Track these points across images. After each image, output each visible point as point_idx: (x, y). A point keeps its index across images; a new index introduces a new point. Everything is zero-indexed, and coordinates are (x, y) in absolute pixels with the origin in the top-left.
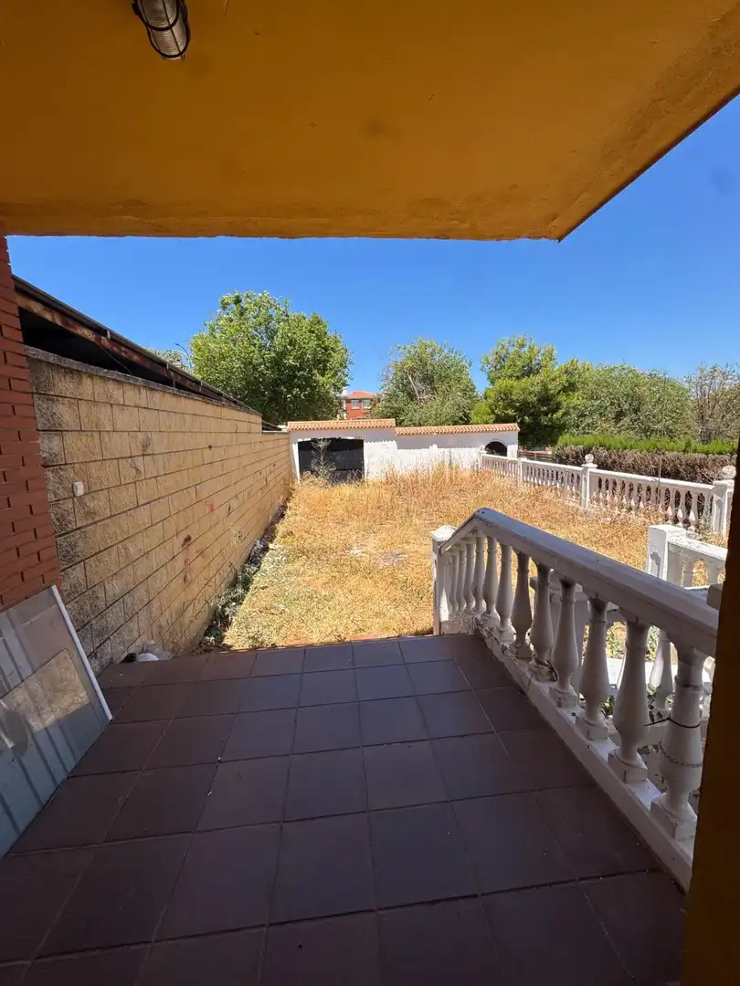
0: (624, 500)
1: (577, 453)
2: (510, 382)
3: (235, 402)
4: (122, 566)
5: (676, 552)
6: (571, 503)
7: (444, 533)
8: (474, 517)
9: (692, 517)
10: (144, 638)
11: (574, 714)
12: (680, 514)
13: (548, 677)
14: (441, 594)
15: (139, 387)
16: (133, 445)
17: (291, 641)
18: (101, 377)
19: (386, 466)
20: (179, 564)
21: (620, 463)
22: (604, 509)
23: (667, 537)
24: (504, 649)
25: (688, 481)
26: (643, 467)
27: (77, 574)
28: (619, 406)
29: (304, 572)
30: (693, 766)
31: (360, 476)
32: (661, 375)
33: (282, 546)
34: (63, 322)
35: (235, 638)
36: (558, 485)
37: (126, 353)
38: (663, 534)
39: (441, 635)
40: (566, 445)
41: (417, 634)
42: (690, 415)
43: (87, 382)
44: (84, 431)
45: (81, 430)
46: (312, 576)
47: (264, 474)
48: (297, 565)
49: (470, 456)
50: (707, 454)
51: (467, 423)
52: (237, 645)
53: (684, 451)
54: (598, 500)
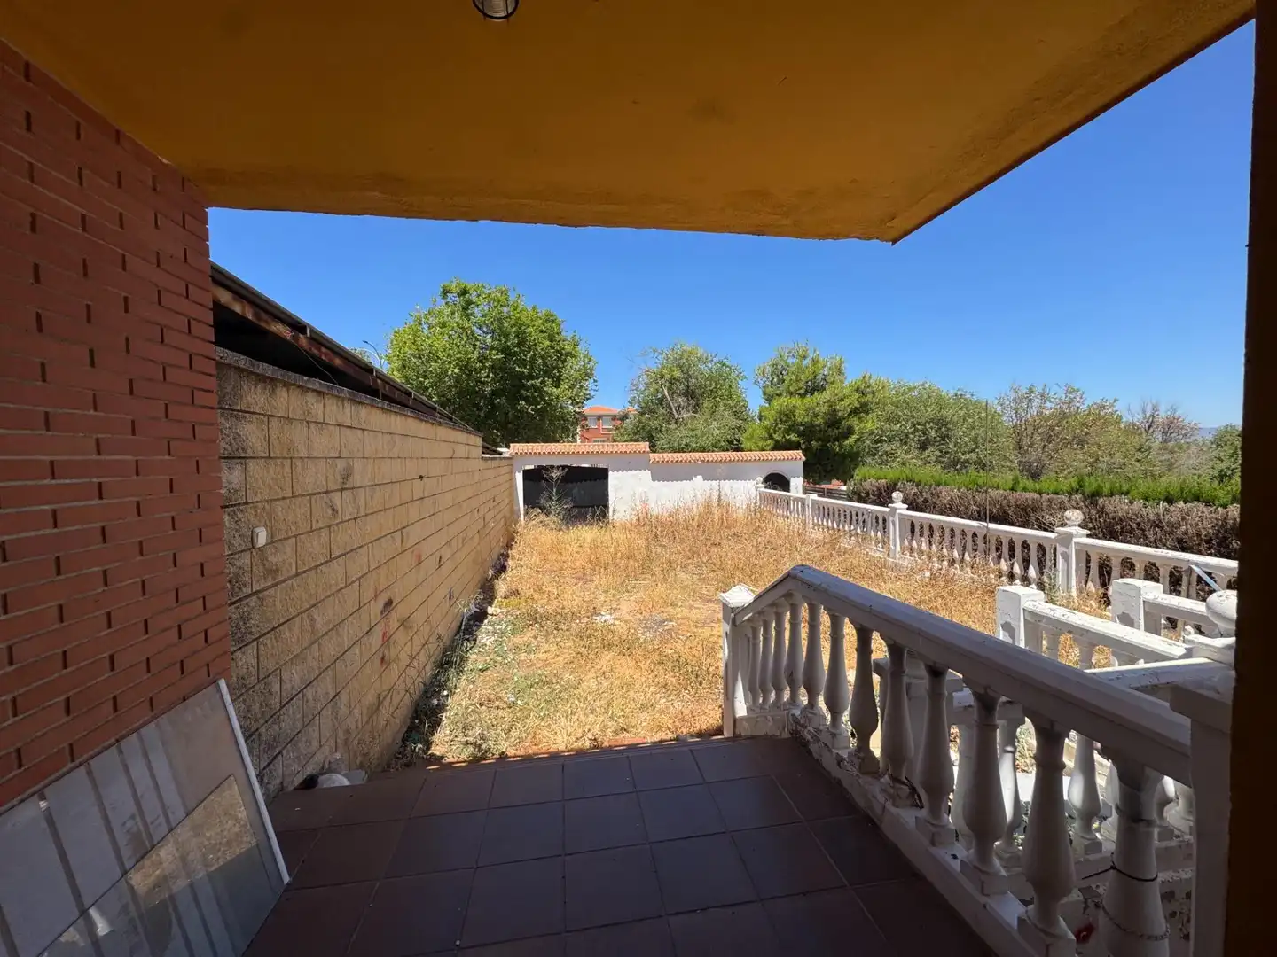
0: (945, 551)
1: (879, 489)
2: (795, 401)
3: (451, 419)
4: (305, 645)
5: (1035, 622)
6: (878, 553)
7: (741, 596)
8: (788, 576)
9: (1032, 572)
10: (326, 750)
11: (955, 857)
12: (1017, 569)
13: (909, 802)
14: (735, 680)
15: (343, 399)
16: (331, 477)
17: (528, 748)
18: (299, 387)
19: (638, 503)
20: (376, 640)
21: (934, 503)
22: (920, 562)
23: (1022, 603)
24: (840, 760)
25: (1019, 526)
26: (962, 508)
27: (246, 660)
28: (924, 434)
29: (538, 648)
30: (1156, 938)
31: (604, 515)
32: (968, 396)
33: (504, 610)
34: (255, 315)
35: (448, 744)
36: (859, 531)
37: (326, 355)
38: (1016, 597)
39: (736, 737)
40: (865, 480)
41: (700, 734)
42: (1007, 443)
43: (282, 394)
44: (271, 458)
45: (269, 457)
46: (550, 654)
47: (481, 513)
48: (528, 636)
49: (744, 492)
50: (1040, 493)
51: (738, 449)
52: (450, 755)
53: (1012, 489)
54: (911, 550)
